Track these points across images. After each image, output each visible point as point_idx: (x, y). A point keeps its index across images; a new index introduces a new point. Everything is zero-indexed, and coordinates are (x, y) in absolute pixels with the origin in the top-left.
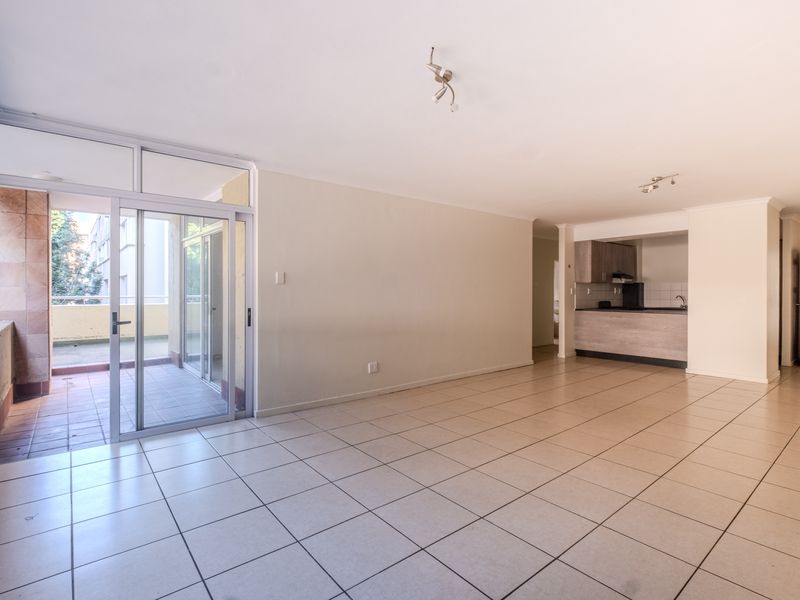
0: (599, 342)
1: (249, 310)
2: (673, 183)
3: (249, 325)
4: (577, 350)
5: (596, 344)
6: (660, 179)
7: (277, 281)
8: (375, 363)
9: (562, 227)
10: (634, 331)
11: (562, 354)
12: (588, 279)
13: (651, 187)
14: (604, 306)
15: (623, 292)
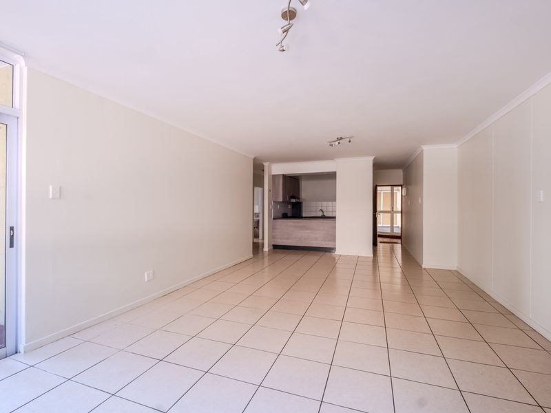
0: (288, 239)
1: (12, 229)
2: (350, 141)
3: (12, 246)
4: (273, 245)
5: (285, 241)
6: (341, 138)
7: (51, 197)
8: (151, 271)
9: (266, 164)
10: (308, 231)
11: (266, 249)
12: (281, 199)
13: (337, 143)
14: (285, 216)
15: (293, 207)
